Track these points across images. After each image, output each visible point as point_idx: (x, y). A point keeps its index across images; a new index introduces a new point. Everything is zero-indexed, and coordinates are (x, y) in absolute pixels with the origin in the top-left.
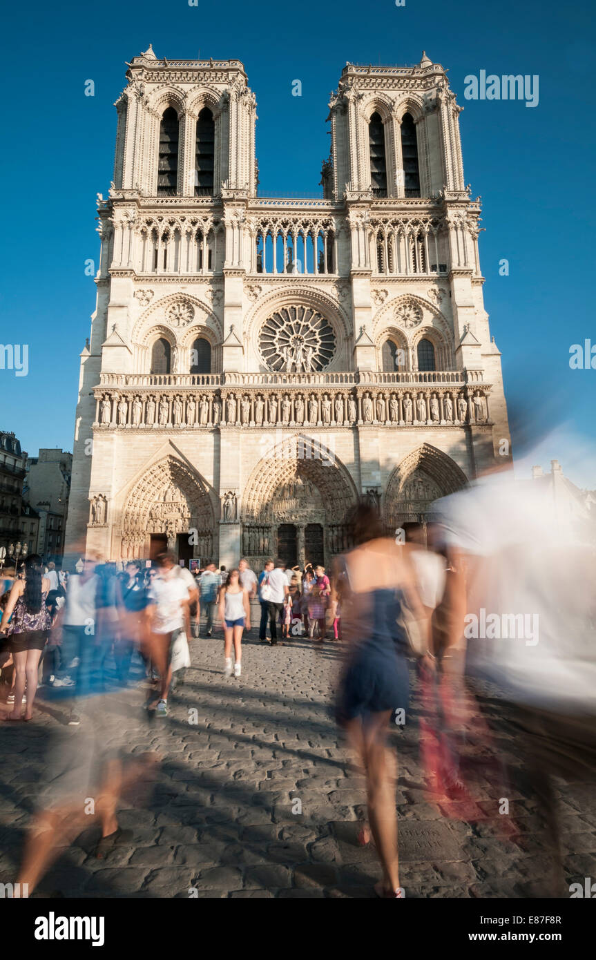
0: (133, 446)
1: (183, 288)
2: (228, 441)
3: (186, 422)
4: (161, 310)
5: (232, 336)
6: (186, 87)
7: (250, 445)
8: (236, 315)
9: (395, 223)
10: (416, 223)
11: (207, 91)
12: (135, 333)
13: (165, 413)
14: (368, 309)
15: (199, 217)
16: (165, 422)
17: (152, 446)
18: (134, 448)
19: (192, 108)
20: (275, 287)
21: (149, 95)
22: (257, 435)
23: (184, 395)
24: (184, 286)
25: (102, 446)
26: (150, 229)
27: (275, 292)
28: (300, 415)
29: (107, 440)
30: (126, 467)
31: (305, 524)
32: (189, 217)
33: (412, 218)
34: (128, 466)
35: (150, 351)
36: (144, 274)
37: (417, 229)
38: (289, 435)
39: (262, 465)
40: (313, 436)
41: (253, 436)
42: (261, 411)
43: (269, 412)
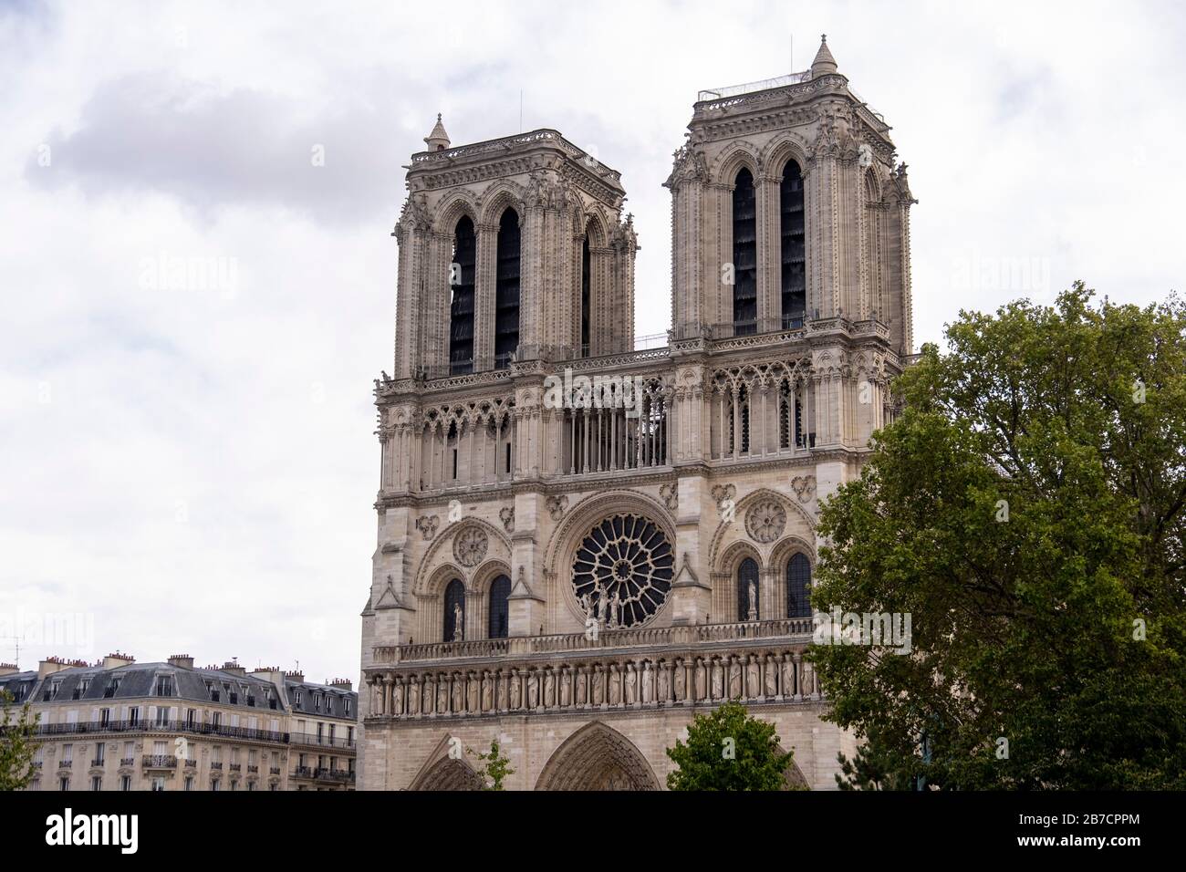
0: (410, 744)
1: (472, 509)
2: (508, 736)
3: (467, 708)
4: (449, 543)
5: (521, 584)
6: (479, 188)
7: (538, 739)
8: (526, 550)
9: (749, 373)
10: (777, 369)
11: (505, 189)
12: (419, 580)
13: (442, 698)
14: (693, 527)
15: (491, 400)
16: (443, 710)
17: (429, 742)
18: (410, 747)
19: (486, 220)
20: (585, 494)
21: (433, 212)
22: (545, 725)
23: (463, 672)
24: (471, 505)
25: (374, 746)
26: (433, 425)
27: (585, 503)
28: (597, 693)
29: (379, 737)
30: (402, 771)
32: (478, 402)
33: (770, 361)
34: (404, 770)
35: (442, 600)
36: (427, 493)
37: (778, 380)
38: (583, 724)
39: (554, 767)
40: (612, 724)
41: (540, 726)
42: (550, 690)
43: (560, 691)
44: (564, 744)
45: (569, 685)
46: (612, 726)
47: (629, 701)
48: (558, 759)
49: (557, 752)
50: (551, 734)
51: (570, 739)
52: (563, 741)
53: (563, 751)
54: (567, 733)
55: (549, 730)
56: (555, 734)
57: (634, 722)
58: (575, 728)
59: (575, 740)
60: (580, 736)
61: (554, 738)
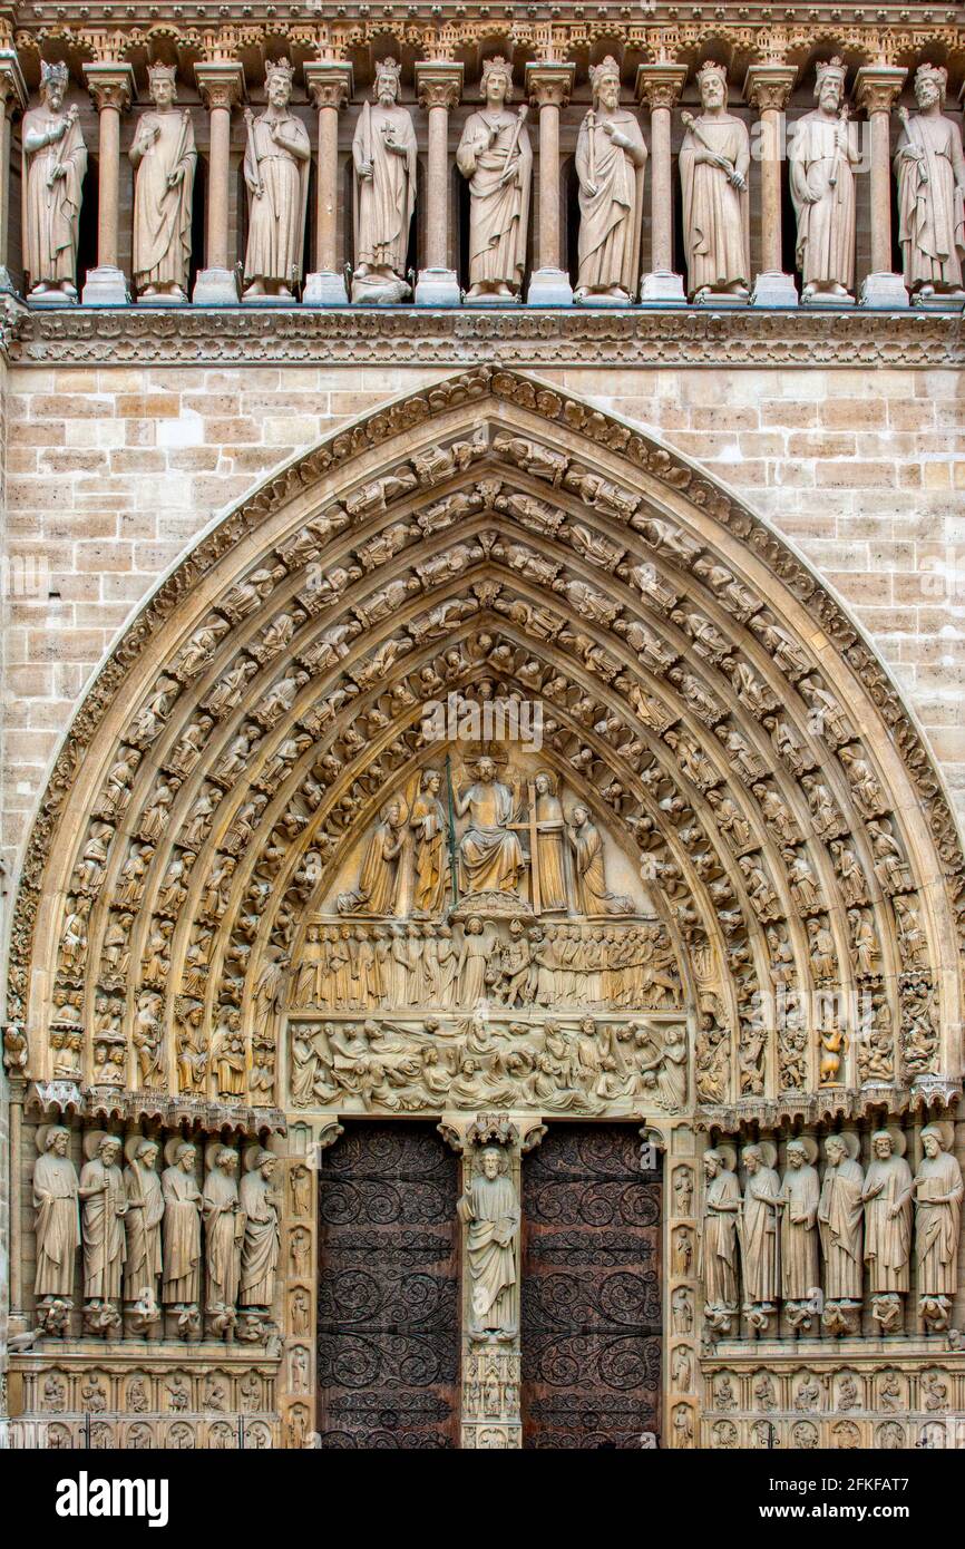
7: (92, 461)
22: (144, 383)
31: (524, 1120)
38: (404, 384)
39: (187, 638)
40: (602, 393)
41: (105, 387)
42: (173, 188)
43: (243, 197)
44: (269, 500)
45: (307, 163)
46: (603, 404)
47: (705, 271)
48: (212, 591)
49: (219, 546)
50: (183, 431)
51: (306, 472)
52: (263, 476)
53: (252, 550)
54: (301, 433)
55: (166, 408)
56: (214, 432)
57: (749, 390)
58: (355, 403)
59: (330, 488)
60: (371, 463)
61: (205, 460)
